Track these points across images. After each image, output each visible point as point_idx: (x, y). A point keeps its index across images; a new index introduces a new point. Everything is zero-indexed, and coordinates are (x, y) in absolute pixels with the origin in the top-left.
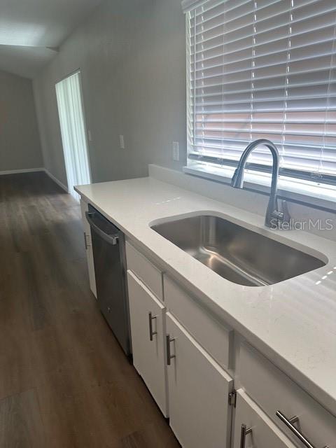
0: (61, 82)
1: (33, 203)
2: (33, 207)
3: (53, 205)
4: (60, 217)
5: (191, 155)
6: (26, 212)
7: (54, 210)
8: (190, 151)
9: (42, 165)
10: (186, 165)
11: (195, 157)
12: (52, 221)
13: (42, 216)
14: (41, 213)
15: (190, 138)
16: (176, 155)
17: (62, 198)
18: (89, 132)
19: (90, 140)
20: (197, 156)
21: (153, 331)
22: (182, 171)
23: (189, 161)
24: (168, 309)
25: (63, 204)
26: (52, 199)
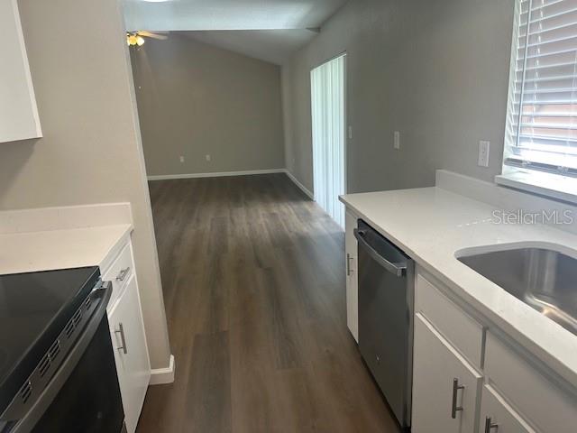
0: (319, 68)
1: (275, 210)
2: (274, 214)
3: (296, 214)
4: (305, 229)
5: (509, 159)
6: (267, 220)
7: (298, 221)
8: (508, 154)
9: (283, 166)
10: (500, 174)
11: (518, 163)
12: (297, 234)
13: (285, 227)
14: (283, 224)
15: (509, 136)
16: (484, 160)
17: (306, 205)
18: (350, 128)
19: (351, 137)
20: (521, 161)
21: (458, 406)
22: (493, 182)
23: (505, 168)
24: (487, 379)
25: (307, 213)
26: (295, 206)
